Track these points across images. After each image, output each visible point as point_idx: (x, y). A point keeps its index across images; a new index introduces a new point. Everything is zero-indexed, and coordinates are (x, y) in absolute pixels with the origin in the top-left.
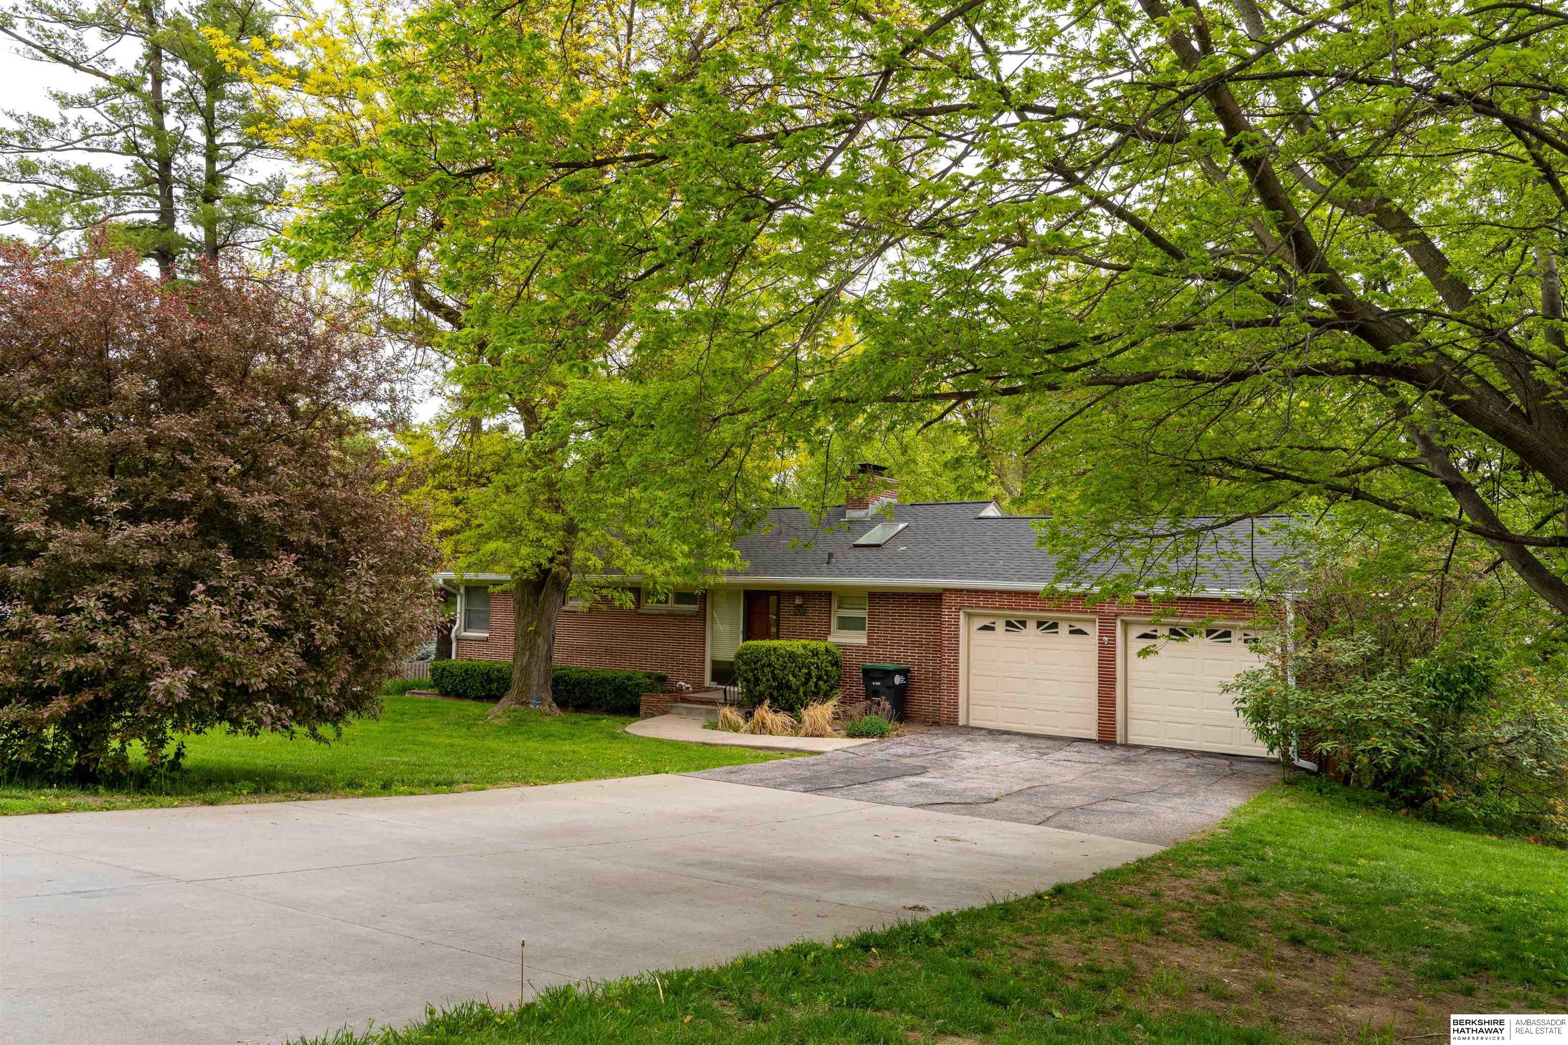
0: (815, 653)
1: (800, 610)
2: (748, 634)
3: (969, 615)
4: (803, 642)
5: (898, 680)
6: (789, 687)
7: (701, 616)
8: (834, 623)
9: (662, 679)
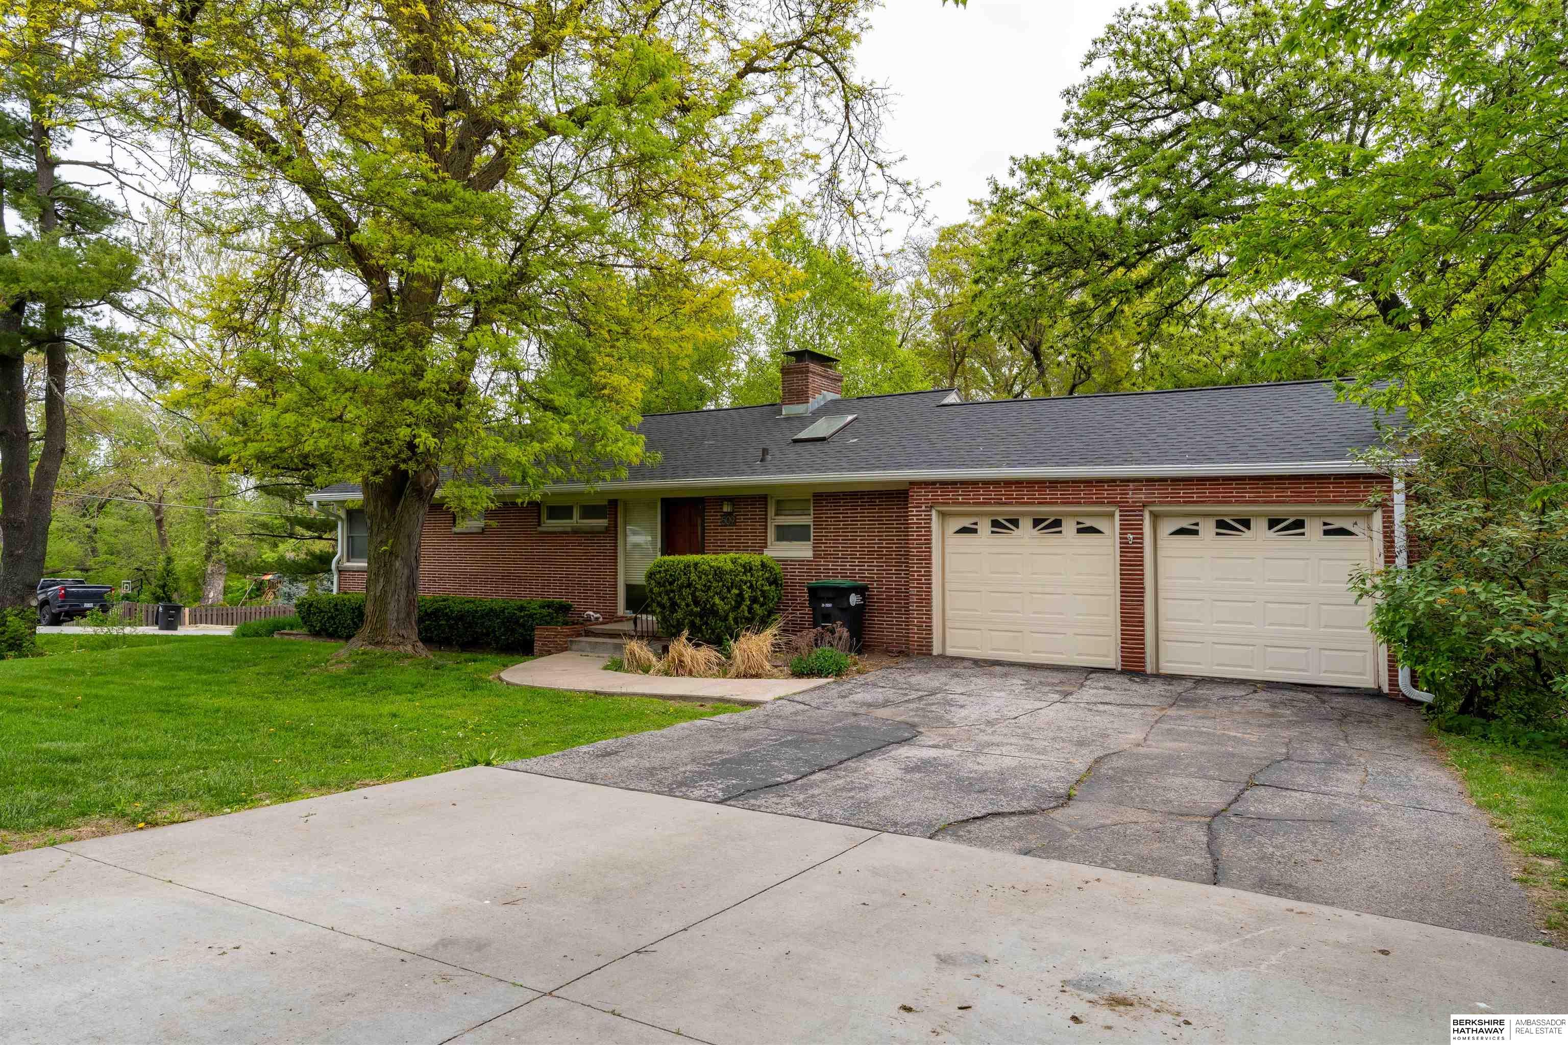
0: (748, 568)
1: (730, 519)
2: (669, 547)
3: (943, 515)
4: (732, 555)
5: (854, 599)
6: (714, 612)
7: (612, 532)
8: (771, 534)
9: (564, 609)
